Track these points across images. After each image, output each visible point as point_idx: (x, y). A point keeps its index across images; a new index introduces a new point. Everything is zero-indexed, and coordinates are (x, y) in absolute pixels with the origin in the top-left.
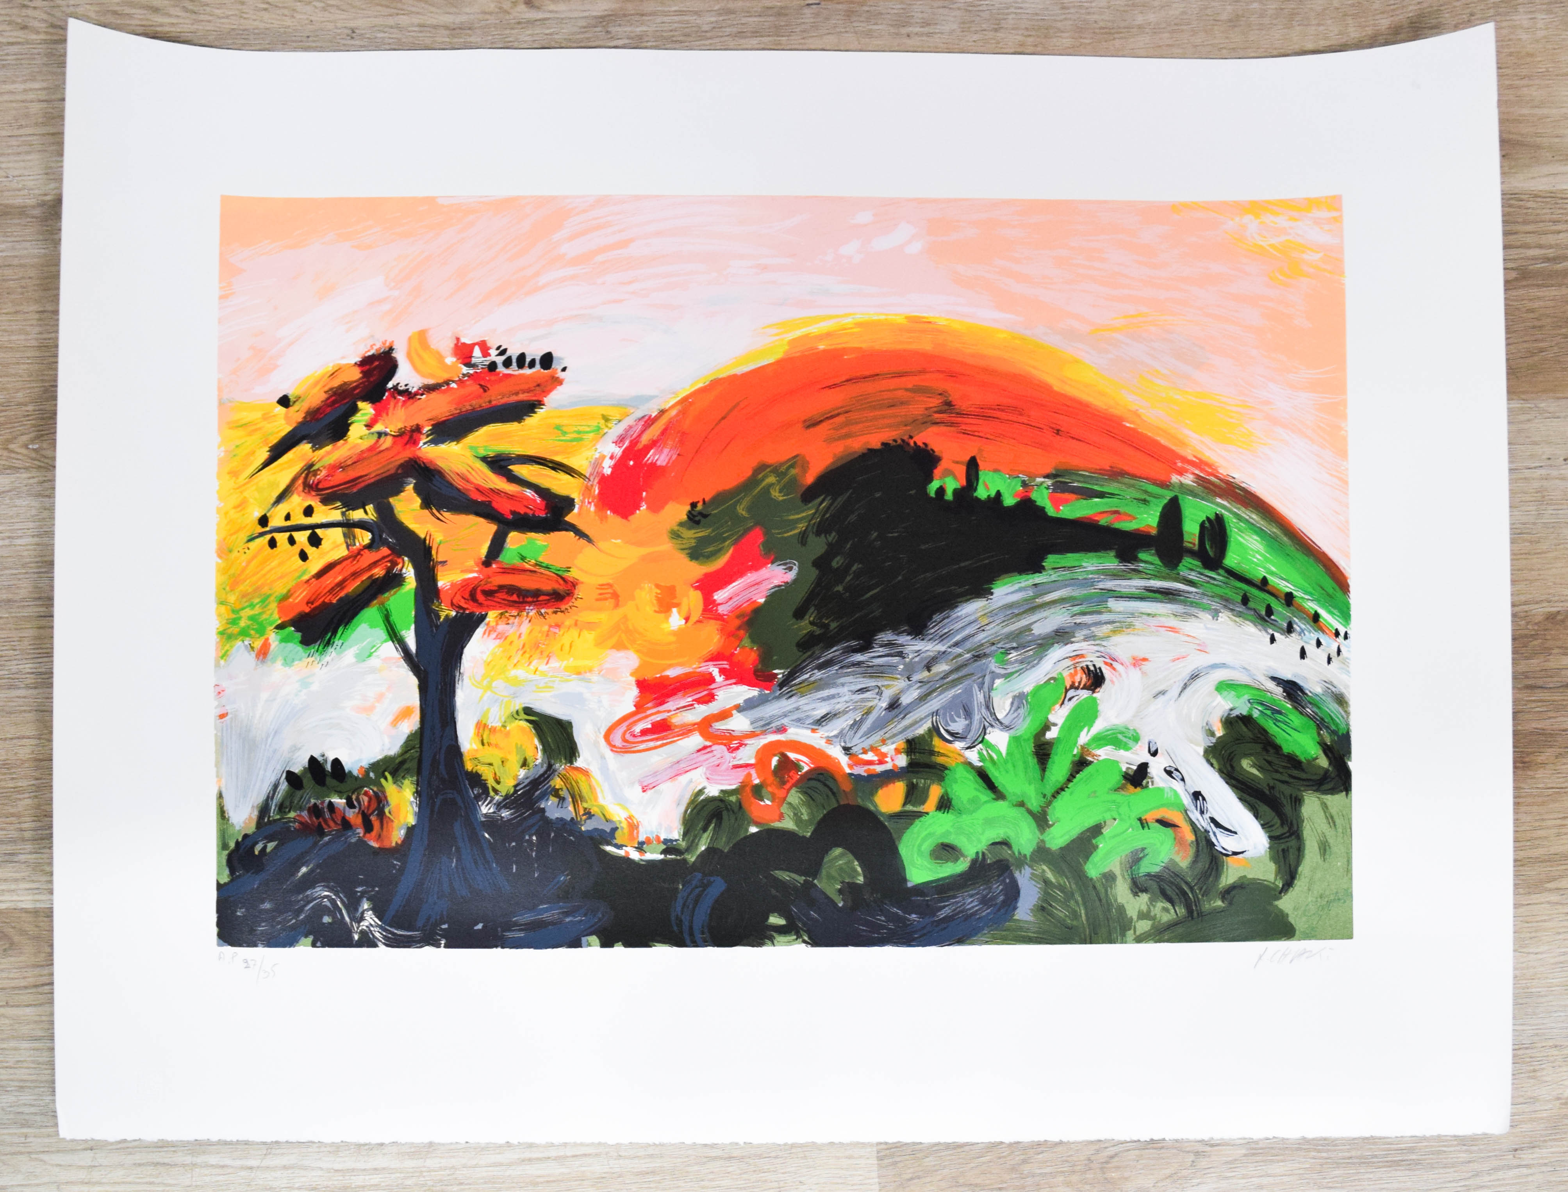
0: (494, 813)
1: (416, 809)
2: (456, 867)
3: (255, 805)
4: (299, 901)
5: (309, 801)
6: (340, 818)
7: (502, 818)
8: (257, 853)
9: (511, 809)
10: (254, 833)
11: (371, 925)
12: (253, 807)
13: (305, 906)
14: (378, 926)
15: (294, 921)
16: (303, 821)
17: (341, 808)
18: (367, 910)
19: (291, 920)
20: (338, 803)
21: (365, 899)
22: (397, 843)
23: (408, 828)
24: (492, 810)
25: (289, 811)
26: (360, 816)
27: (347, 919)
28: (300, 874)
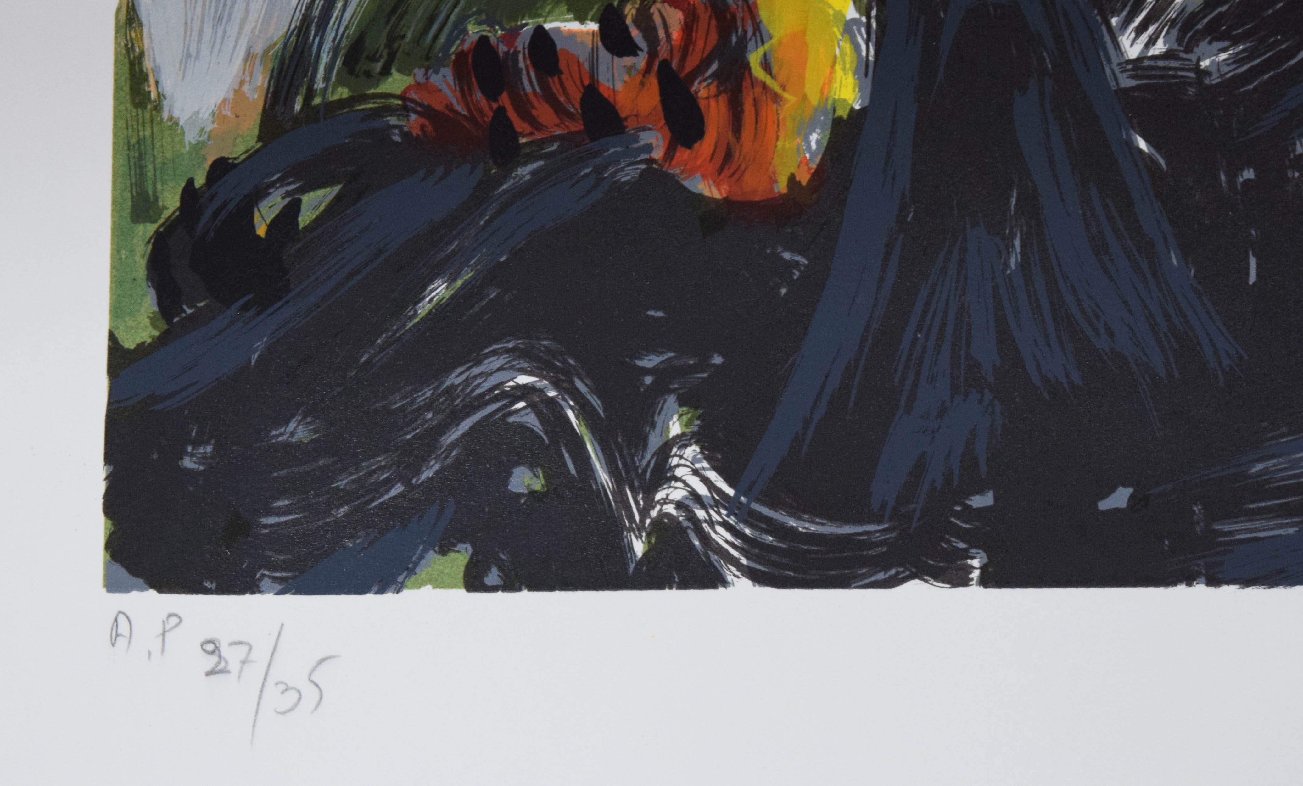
0: (1167, 55)
1: (868, 51)
2: (1024, 265)
3: (259, 49)
4: (420, 411)
5: (460, 29)
6: (577, 96)
7: (1203, 73)
8: (261, 231)
9: (1235, 42)
10: (252, 156)
11: (695, 496)
12: (249, 56)
13: (442, 428)
14: (722, 500)
15: (398, 489)
16: (439, 106)
17: (583, 57)
18: (682, 441)
19: (388, 484)
20: (572, 35)
21: (671, 400)
22: (792, 179)
23: (837, 122)
24: (1159, 48)
25: (386, 72)
26: (653, 81)
27: (603, 476)
28: (423, 308)
